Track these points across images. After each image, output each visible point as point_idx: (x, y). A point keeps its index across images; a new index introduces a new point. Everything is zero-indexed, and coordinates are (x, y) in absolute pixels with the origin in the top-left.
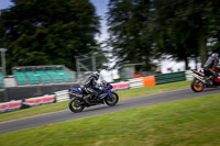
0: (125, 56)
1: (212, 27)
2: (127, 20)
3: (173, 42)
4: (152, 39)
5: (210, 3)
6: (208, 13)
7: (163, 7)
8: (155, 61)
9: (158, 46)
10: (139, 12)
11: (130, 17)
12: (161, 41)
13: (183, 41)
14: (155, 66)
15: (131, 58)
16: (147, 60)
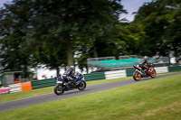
0: (6, 65)
1: (78, 42)
2: (8, 34)
3: (47, 53)
4: (29, 51)
5: (76, 24)
6: (74, 31)
7: (40, 26)
8: (33, 69)
9: (35, 57)
10: (19, 28)
11: (12, 32)
12: (37, 53)
13: (55, 54)
14: (32, 74)
15: (11, 67)
16: (26, 69)
